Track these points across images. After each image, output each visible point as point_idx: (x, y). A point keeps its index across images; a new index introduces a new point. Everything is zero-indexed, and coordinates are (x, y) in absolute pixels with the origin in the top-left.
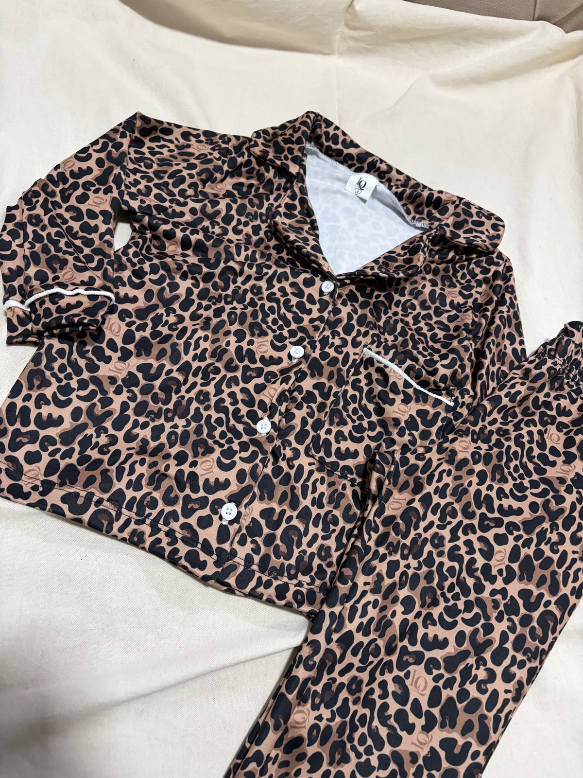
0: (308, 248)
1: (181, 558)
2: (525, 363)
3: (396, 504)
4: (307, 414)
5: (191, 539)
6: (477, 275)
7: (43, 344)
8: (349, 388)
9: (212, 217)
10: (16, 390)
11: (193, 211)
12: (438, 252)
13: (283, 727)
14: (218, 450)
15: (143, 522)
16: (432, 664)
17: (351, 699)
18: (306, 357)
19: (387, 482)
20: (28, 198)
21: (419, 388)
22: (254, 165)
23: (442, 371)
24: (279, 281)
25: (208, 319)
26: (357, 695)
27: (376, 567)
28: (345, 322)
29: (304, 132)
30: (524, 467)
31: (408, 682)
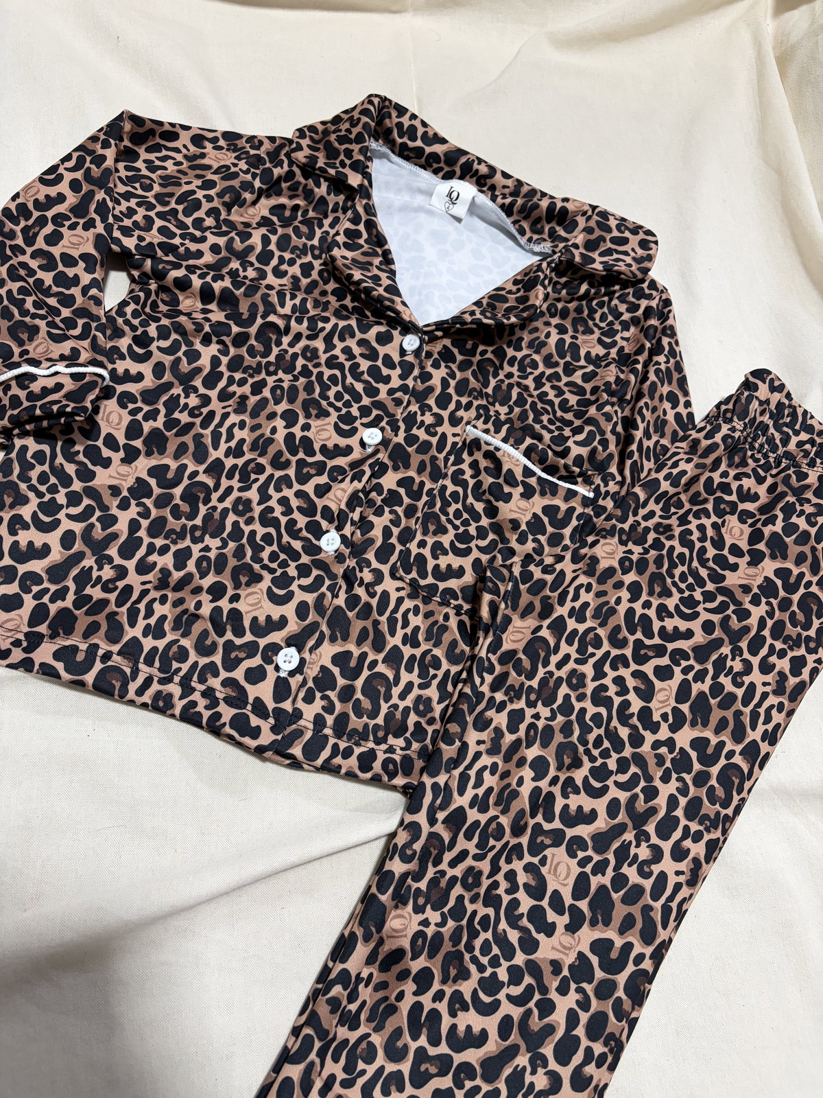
0: (381, 290)
1: (224, 724)
2: (693, 432)
3: (517, 635)
4: (391, 521)
5: (238, 699)
6: (622, 314)
7: (13, 445)
8: (448, 482)
9: (242, 256)
11: (215, 249)
12: (565, 285)
13: (376, 937)
14: (268, 577)
15: (169, 680)
16: (577, 844)
17: (467, 896)
18: (385, 442)
19: (503, 606)
21: (544, 475)
22: (299, 177)
23: (576, 451)
24: (342, 339)
25: (244, 398)
26: (476, 890)
27: (492, 720)
28: (438, 391)
29: (366, 125)
30: (695, 574)
31: (544, 870)
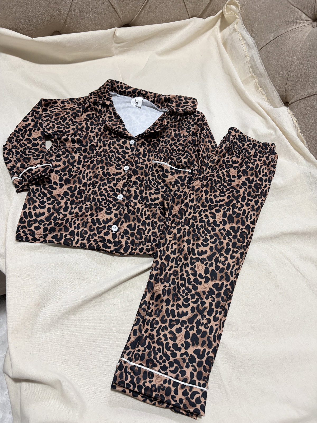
0: (121, 130)
1: (101, 247)
2: (216, 149)
3: (176, 210)
4: (136, 189)
5: (103, 240)
6: (191, 122)
7: (30, 188)
8: (150, 176)
9: (81, 129)
10: (25, 207)
11: (73, 129)
12: (173, 118)
13: (152, 291)
14: (105, 209)
15: (83, 240)
16: (203, 260)
17: (175, 278)
18: (130, 169)
19: (170, 203)
20: (10, 140)
21: (176, 169)
22: (93, 106)
23: (184, 160)
24: (113, 145)
25: (89, 165)
26: (177, 276)
27: (172, 231)
28: (143, 153)
29: (108, 88)
30: (223, 185)
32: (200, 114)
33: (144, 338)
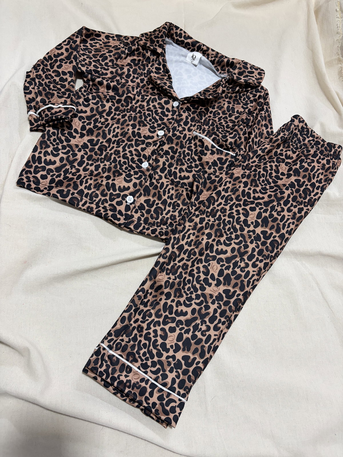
0: (166, 87)
1: (109, 217)
2: (272, 136)
3: (204, 196)
4: (166, 160)
5: (114, 209)
6: (251, 98)
7: (46, 130)
8: (186, 149)
9: (121, 75)
10: (35, 149)
11: (112, 73)
12: (231, 88)
13: (154, 280)
14: (124, 174)
15: (92, 203)
16: (220, 260)
17: (183, 272)
18: (165, 135)
19: (201, 186)
20: (35, 67)
21: (219, 148)
22: (141, 50)
23: (230, 140)
24: (153, 102)
25: (119, 119)
26: (186, 270)
27: (194, 220)
28: (184, 120)
29: (164, 32)
30: (268, 181)
31: (209, 268)
32: (263, 89)
33: (131, 328)
